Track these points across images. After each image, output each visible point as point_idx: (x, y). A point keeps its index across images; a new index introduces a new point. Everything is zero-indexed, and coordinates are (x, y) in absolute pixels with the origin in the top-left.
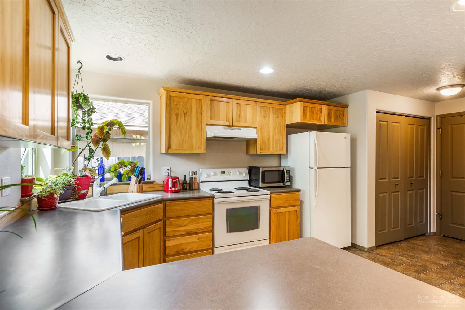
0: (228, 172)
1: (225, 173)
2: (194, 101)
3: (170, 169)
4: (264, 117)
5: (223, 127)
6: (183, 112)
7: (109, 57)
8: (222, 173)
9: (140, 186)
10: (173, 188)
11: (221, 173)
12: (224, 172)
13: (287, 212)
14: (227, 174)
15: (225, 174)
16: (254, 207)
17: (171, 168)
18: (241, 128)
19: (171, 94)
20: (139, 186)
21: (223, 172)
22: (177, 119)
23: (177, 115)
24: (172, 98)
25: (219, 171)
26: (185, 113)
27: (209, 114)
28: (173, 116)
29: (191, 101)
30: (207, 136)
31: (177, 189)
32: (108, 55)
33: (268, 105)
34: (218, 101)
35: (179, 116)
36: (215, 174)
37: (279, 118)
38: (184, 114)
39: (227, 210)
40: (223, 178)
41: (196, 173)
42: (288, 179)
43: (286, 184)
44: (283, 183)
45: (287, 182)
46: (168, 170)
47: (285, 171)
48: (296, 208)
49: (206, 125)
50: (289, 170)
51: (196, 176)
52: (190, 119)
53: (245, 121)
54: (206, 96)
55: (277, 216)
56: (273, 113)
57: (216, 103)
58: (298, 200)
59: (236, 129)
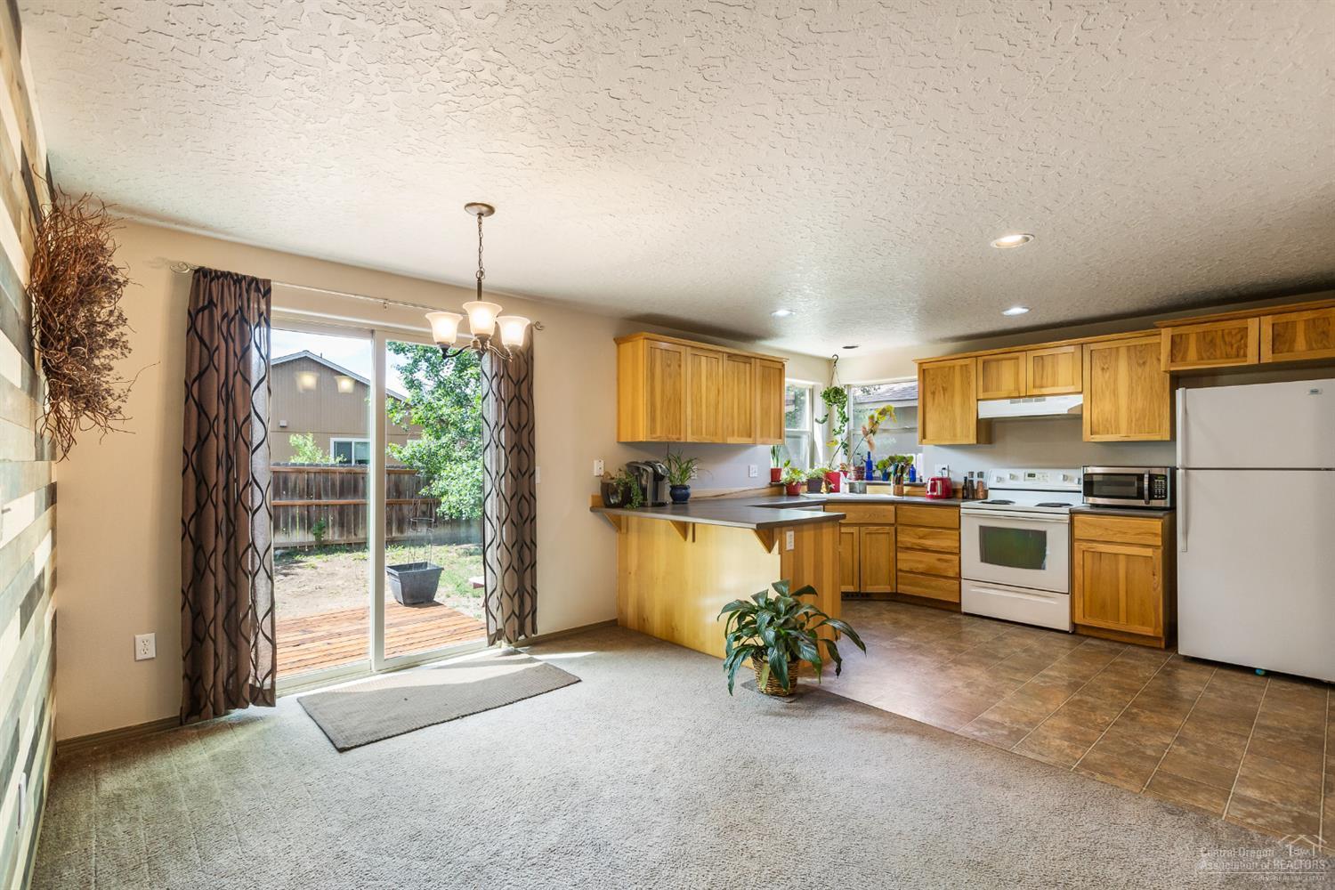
0: (1042, 476)
1: (1034, 477)
2: (957, 369)
3: (947, 468)
4: (1103, 369)
5: (1009, 401)
6: (942, 388)
8: (1029, 477)
11: (1027, 476)
12: (1034, 475)
13: (1121, 556)
14: (1038, 479)
16: (1032, 531)
18: (1047, 398)
19: (925, 366)
22: (934, 398)
23: (933, 393)
24: (926, 372)
26: (944, 389)
27: (981, 383)
28: (929, 395)
29: (954, 369)
30: (980, 417)
33: (1113, 345)
34: (998, 360)
35: (937, 393)
37: (1148, 364)
39: (981, 527)
40: (1030, 484)
41: (981, 475)
42: (1162, 494)
43: (1154, 503)
44: (1143, 501)
45: (1158, 499)
46: (944, 469)
47: (1146, 476)
48: (1149, 552)
49: (978, 400)
50: (1164, 473)
51: (981, 479)
52: (953, 396)
53: (1053, 386)
54: (976, 357)
55: (1093, 557)
56: (1129, 357)
57: (994, 365)
58: (1156, 535)
59: (1036, 401)
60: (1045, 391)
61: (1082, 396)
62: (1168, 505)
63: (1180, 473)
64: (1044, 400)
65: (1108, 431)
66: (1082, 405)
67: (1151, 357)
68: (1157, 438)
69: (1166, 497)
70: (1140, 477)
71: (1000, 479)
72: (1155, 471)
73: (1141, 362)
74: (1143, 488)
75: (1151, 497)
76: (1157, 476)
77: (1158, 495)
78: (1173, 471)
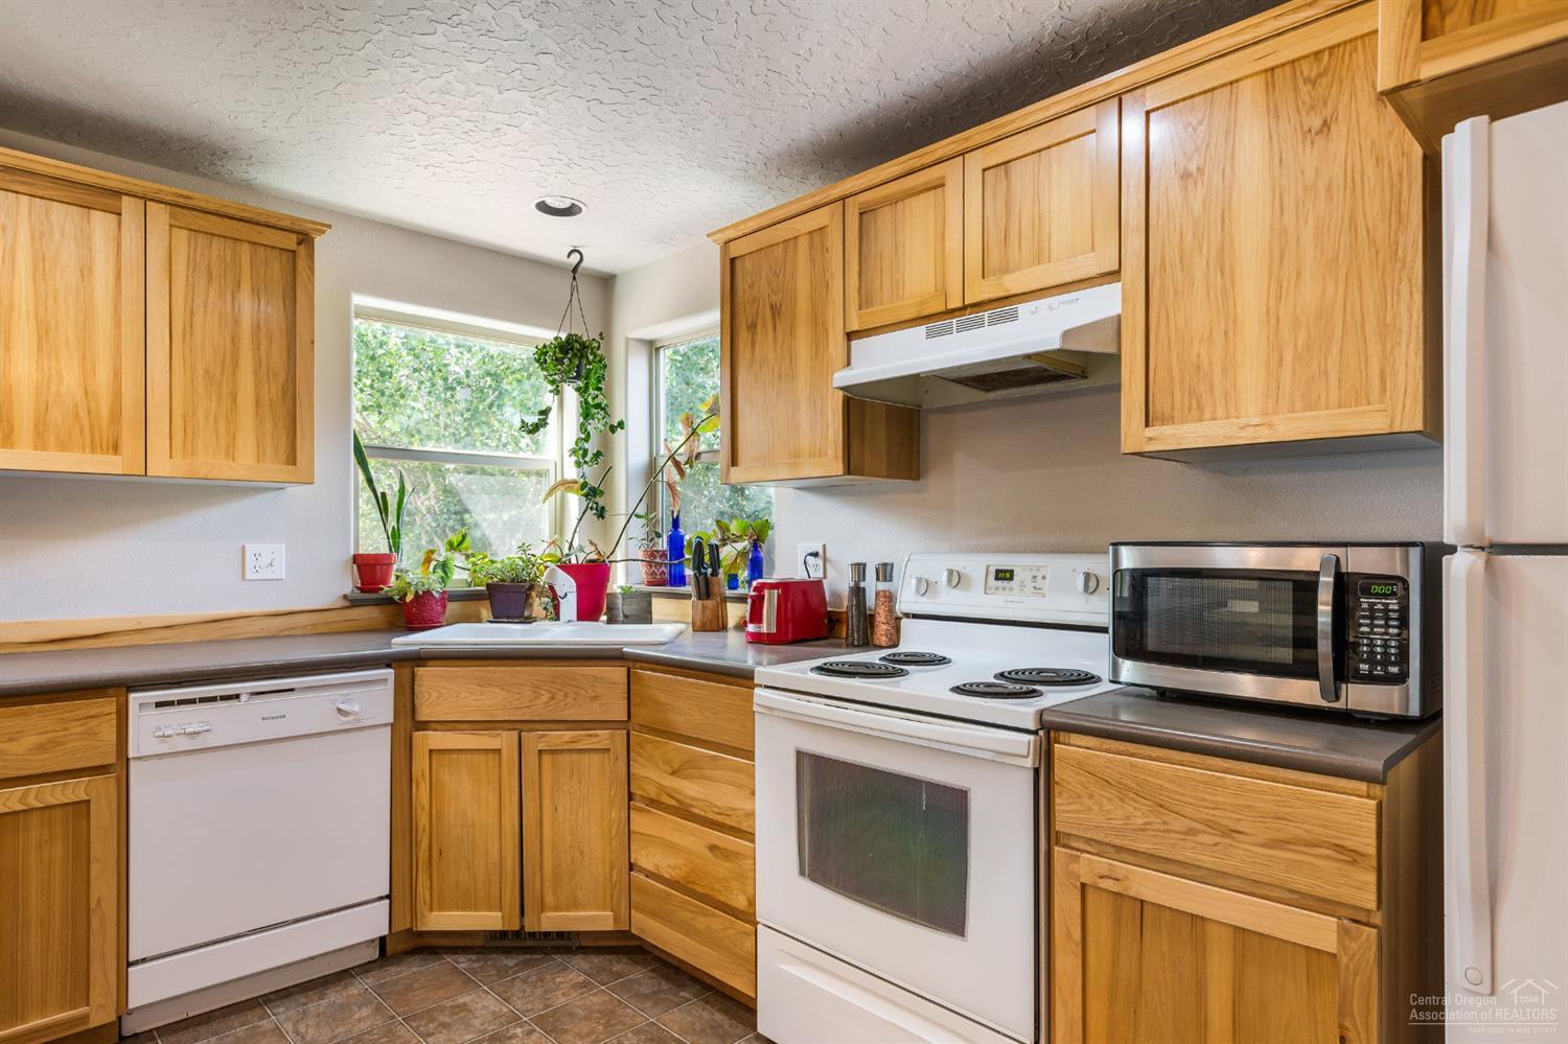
0: (1027, 576)
1: (1011, 579)
2: (803, 244)
3: (821, 552)
4: (1185, 176)
5: (924, 328)
6: (768, 309)
7: (544, 207)
8: (997, 579)
9: (704, 608)
10: (751, 622)
11: (992, 575)
12: (1011, 572)
13: (1214, 926)
14: (1022, 585)
15: (1012, 583)
17: (824, 546)
19: (734, 250)
20: (700, 606)
21: (1004, 575)
22: (753, 344)
23: (752, 327)
24: (738, 263)
25: (977, 566)
26: (775, 312)
27: (854, 280)
28: (743, 335)
29: (796, 246)
31: (764, 629)
32: (541, 200)
33: (1219, 72)
34: (894, 201)
35: (759, 327)
36: (956, 579)
38: (773, 314)
40: (997, 603)
41: (885, 572)
42: (1385, 663)
43: (1360, 696)
44: (1315, 685)
45: (1370, 679)
46: (816, 555)
47: (1327, 580)
48: (1321, 932)
49: (850, 336)
50: (1398, 571)
51: (882, 586)
52: (792, 332)
53: (1038, 259)
54: (843, 198)
55: (1117, 920)
56: (1273, 112)
57: (885, 215)
58: (1353, 857)
59: (993, 322)
60: (1014, 283)
61: (1116, 287)
62: (1414, 710)
63: (1459, 569)
64: (1014, 317)
65: (1200, 407)
66: (1119, 318)
67: (1353, 95)
68: (1369, 422)
69: (1401, 678)
70: (1304, 586)
71: (926, 587)
72: (1360, 562)
73: (1316, 123)
74: (1315, 628)
75: (1343, 673)
76: (1371, 582)
77: (1372, 661)
78: (1434, 556)
